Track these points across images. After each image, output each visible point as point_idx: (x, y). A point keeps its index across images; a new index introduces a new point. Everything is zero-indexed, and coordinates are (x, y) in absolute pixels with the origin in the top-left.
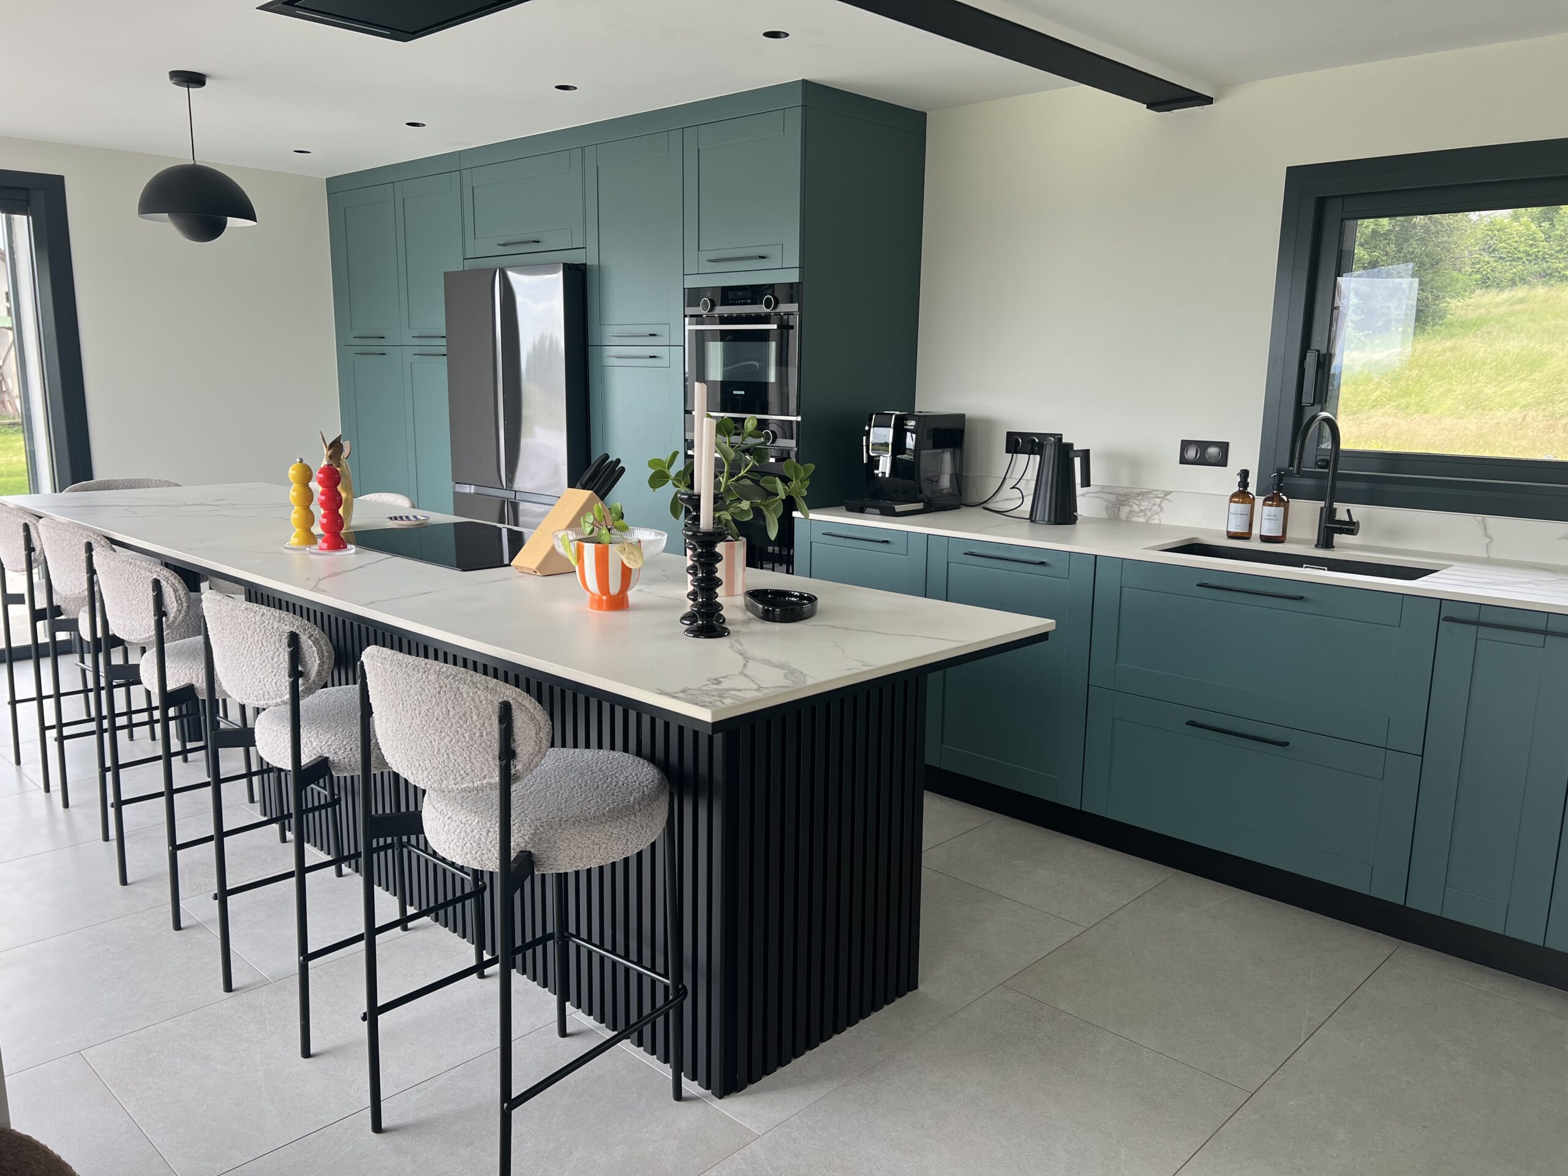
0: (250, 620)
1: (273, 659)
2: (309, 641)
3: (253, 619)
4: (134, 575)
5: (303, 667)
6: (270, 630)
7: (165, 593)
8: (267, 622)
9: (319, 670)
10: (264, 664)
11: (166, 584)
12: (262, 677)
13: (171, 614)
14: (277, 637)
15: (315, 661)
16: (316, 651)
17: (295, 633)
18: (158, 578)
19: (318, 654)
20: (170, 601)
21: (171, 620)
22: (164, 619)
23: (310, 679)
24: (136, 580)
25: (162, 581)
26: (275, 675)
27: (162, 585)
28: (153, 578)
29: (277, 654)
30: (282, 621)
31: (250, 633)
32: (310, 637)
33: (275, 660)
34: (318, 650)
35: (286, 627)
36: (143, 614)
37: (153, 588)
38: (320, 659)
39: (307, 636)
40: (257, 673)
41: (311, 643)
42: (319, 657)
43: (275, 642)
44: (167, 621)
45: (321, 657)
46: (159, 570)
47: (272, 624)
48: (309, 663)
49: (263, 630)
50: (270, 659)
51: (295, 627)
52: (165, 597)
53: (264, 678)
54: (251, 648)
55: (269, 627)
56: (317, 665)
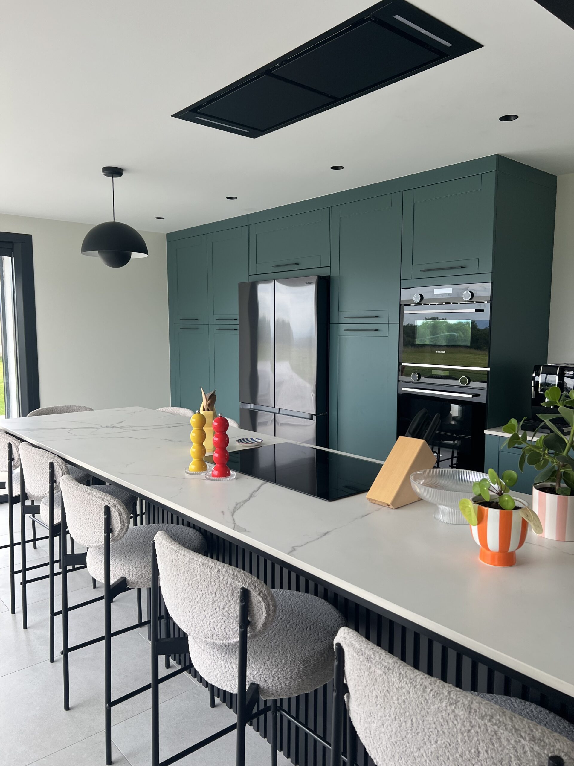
0: (206, 574)
1: (224, 608)
2: (259, 597)
3: (209, 574)
4: (91, 502)
5: (251, 617)
6: (224, 585)
7: (112, 516)
8: (222, 578)
9: (265, 621)
10: (215, 611)
11: (114, 510)
12: (212, 621)
13: (116, 531)
14: (230, 591)
15: (262, 614)
16: (264, 606)
17: (247, 589)
18: (108, 505)
19: (266, 608)
20: (116, 522)
21: (115, 536)
22: (111, 534)
23: (256, 628)
24: (92, 505)
25: (111, 507)
26: (224, 622)
27: (111, 510)
28: (105, 505)
29: (228, 605)
30: (236, 578)
31: (205, 584)
32: (259, 594)
33: (226, 609)
34: (266, 605)
35: (240, 584)
36: (95, 530)
37: (104, 512)
38: (267, 612)
39: (257, 593)
40: (207, 616)
41: (260, 599)
42: (266, 611)
43: (228, 595)
44: (112, 536)
45: (268, 611)
46: (109, 499)
47: (227, 580)
48: (257, 615)
49: (218, 584)
50: (222, 608)
51: (247, 585)
52: (113, 519)
53: (214, 622)
54: (204, 596)
55: (224, 583)
56: (264, 617)
